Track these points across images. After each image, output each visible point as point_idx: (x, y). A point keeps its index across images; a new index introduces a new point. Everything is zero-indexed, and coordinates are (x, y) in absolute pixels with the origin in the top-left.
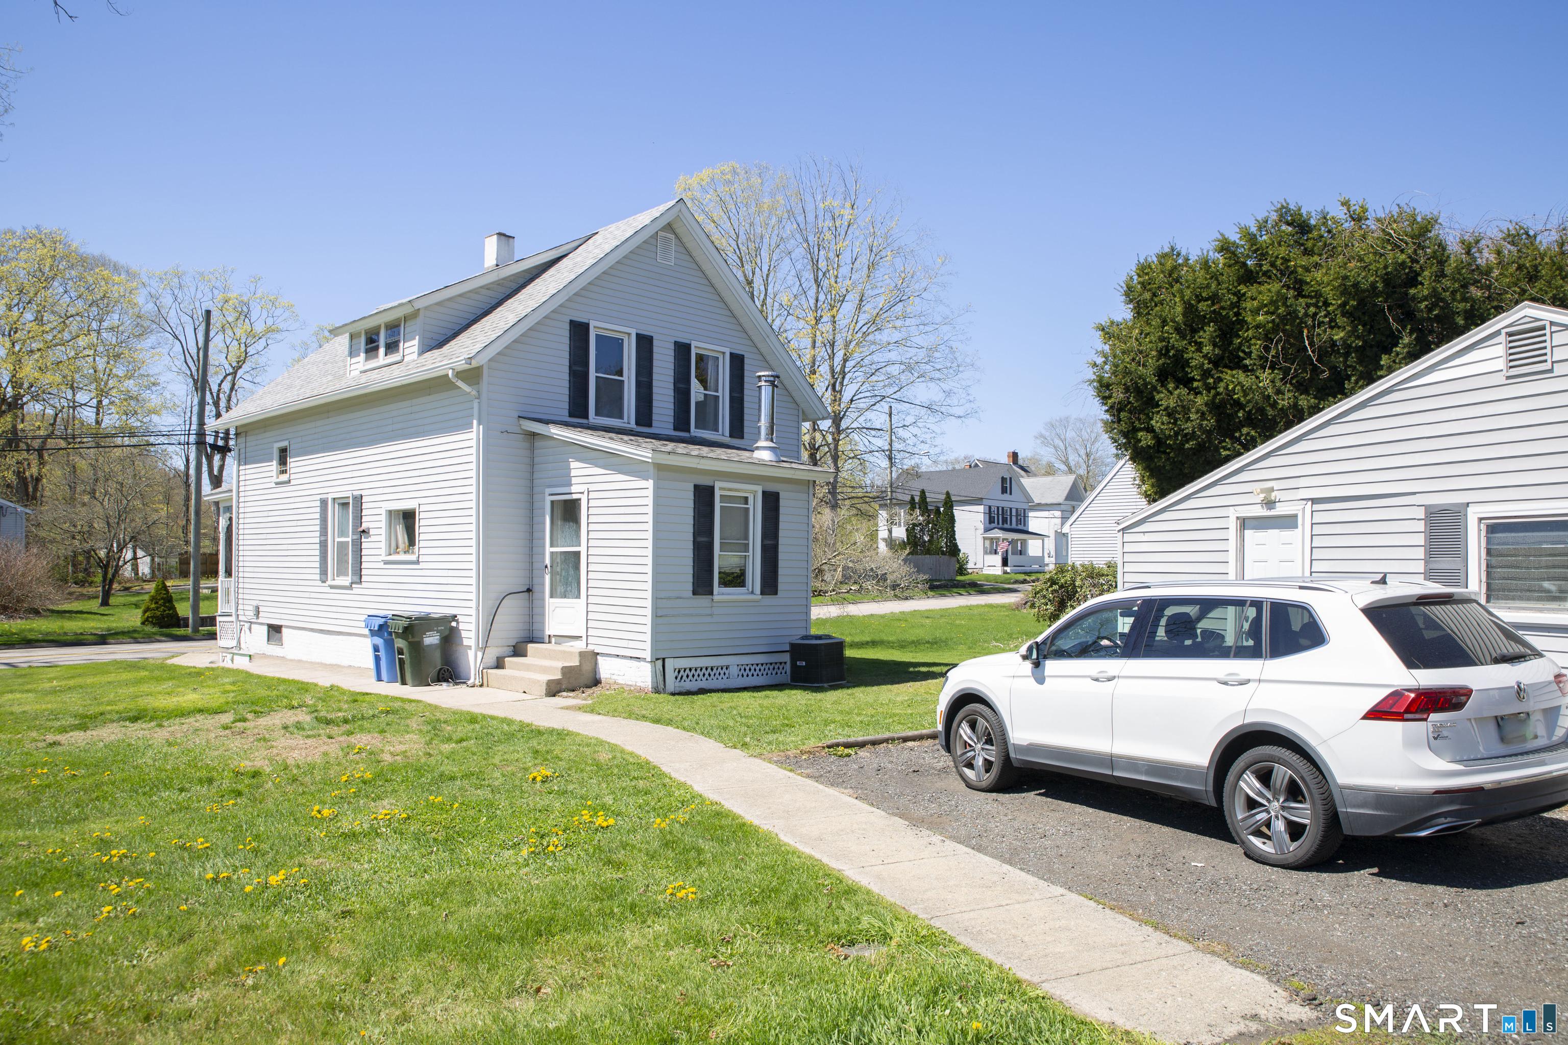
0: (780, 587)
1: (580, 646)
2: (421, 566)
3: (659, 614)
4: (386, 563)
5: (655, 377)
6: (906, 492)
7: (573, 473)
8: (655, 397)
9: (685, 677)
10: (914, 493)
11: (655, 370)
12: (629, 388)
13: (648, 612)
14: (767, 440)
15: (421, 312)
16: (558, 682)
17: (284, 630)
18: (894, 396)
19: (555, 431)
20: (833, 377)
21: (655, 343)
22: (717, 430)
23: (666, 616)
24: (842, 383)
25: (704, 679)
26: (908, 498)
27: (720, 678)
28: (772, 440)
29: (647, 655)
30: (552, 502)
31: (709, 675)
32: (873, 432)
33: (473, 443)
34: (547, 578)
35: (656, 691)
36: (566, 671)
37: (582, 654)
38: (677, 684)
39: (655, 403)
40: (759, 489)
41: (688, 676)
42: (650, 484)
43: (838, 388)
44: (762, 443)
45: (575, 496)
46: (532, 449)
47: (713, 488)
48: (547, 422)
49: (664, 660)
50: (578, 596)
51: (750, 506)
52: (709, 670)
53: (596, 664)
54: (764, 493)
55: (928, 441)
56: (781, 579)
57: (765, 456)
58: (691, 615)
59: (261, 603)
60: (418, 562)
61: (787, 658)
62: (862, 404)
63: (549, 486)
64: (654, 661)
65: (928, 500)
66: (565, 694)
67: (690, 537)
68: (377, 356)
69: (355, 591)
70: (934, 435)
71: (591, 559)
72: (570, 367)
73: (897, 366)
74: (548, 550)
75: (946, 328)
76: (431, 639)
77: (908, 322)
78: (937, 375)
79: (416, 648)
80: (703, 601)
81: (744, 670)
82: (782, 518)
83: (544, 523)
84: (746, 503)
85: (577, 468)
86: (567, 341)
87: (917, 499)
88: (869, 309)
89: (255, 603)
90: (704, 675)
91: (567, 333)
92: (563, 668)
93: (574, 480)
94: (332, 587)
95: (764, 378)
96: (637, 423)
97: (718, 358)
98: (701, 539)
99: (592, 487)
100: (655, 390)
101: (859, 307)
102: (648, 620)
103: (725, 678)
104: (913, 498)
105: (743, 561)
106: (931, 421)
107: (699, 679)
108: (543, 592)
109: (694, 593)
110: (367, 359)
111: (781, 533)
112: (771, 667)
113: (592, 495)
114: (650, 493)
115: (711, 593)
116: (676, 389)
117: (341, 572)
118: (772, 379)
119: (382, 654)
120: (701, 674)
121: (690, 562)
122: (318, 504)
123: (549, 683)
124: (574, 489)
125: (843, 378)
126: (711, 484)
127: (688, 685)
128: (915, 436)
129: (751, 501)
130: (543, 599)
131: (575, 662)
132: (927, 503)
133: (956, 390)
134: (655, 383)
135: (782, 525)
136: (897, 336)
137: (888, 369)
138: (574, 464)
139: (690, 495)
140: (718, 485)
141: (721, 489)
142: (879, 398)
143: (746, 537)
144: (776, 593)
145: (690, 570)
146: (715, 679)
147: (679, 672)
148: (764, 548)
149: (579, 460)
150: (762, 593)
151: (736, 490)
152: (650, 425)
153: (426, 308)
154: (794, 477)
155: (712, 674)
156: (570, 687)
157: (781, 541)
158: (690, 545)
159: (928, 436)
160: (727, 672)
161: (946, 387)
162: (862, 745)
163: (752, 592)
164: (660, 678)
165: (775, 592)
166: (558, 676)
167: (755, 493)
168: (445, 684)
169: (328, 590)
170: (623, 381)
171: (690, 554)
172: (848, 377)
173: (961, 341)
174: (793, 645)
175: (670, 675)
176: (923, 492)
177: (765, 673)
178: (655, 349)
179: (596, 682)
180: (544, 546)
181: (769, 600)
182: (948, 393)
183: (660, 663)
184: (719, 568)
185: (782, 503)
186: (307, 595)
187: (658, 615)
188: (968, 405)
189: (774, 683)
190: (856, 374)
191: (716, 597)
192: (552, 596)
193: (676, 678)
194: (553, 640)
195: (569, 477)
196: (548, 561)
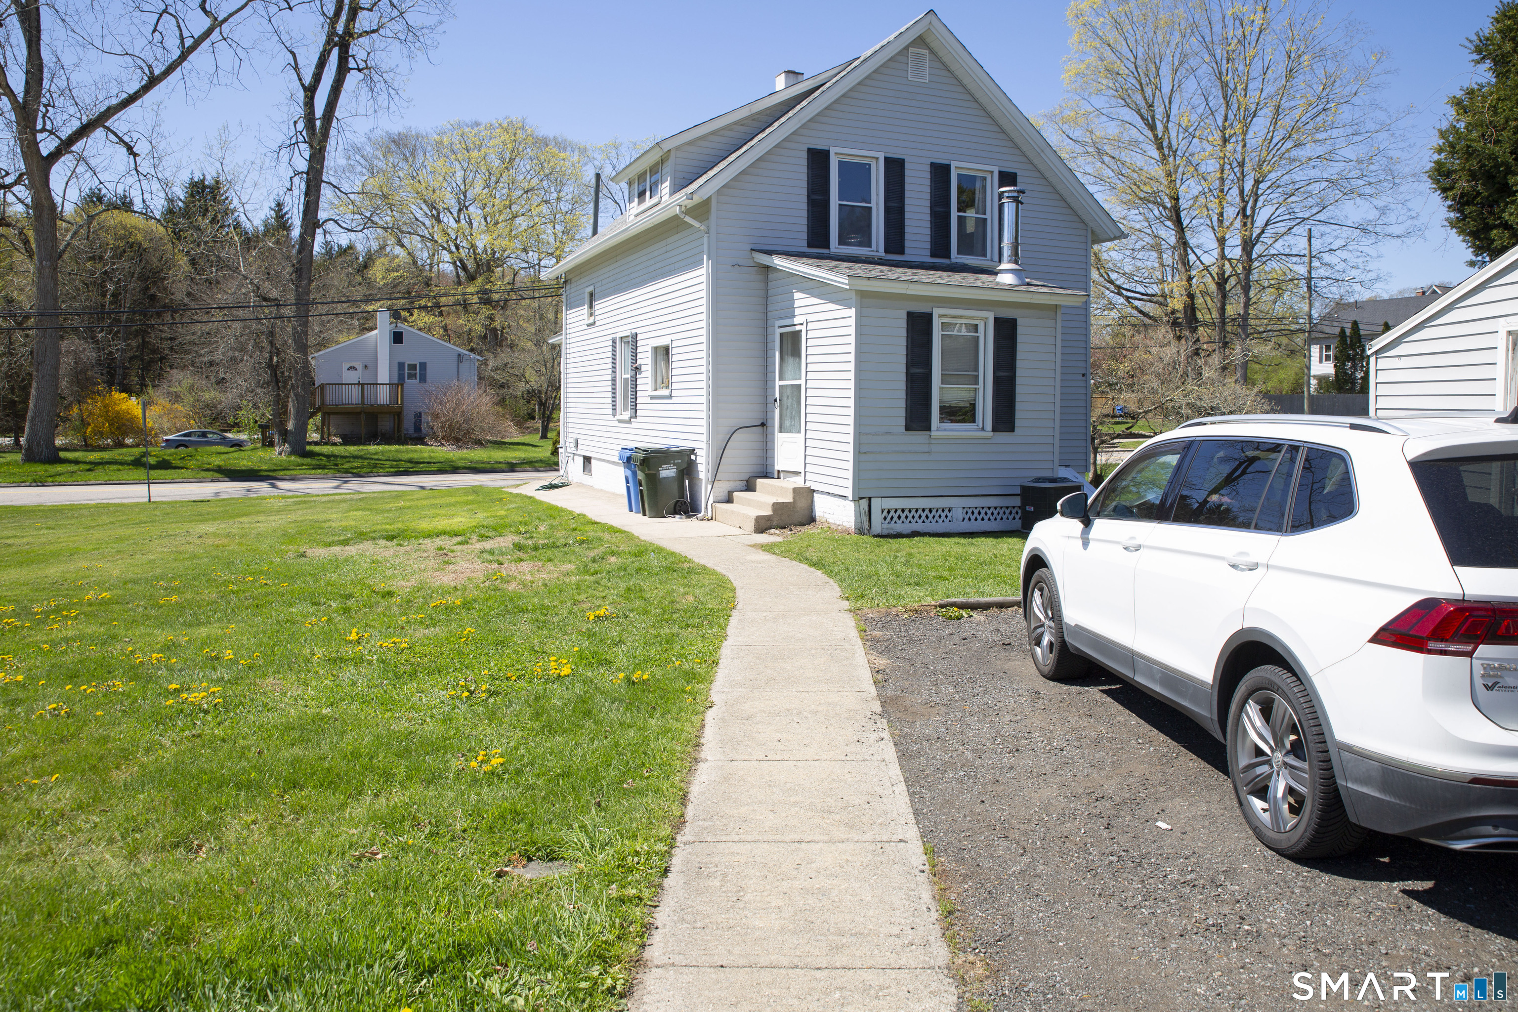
0: (1018, 423)
1: (798, 482)
2: (674, 400)
3: (863, 450)
4: (653, 397)
5: (907, 201)
6: (1335, 324)
7: (797, 304)
8: (907, 222)
9: (895, 518)
10: (1345, 325)
11: (907, 194)
12: (878, 215)
13: (850, 448)
14: (1009, 262)
15: (673, 154)
16: (768, 518)
17: (593, 461)
18: (1318, 217)
19: (779, 262)
20: (1243, 200)
21: (907, 166)
22: (985, 255)
23: (872, 452)
24: (1253, 209)
25: (920, 521)
26: (1337, 331)
27: (940, 521)
28: (1016, 262)
29: (849, 493)
30: (782, 335)
31: (927, 517)
32: (1294, 259)
33: (703, 279)
34: (777, 411)
35: (860, 532)
36: (777, 507)
37: (796, 491)
38: (886, 525)
39: (907, 230)
40: (991, 316)
41: (899, 517)
42: (852, 312)
43: (1249, 212)
44: (1004, 266)
45: (798, 328)
46: (766, 281)
47: (931, 315)
48: (770, 253)
49: (870, 499)
50: (799, 432)
51: (981, 334)
52: (927, 512)
53: (812, 501)
54: (996, 320)
55: (1361, 266)
56: (1018, 415)
57: (1007, 279)
58: (904, 452)
59: (579, 437)
60: (670, 397)
61: (1017, 501)
62: (1281, 228)
63: (780, 318)
64: (857, 499)
65: (1362, 333)
66: (773, 531)
67: (903, 368)
68: (644, 200)
69: (634, 425)
70: (1368, 258)
71: (810, 392)
72: (808, 196)
73: (1317, 185)
74: (778, 383)
75: (1383, 135)
76: (668, 472)
77: (1335, 133)
78: (1368, 190)
79: (653, 480)
80: (918, 437)
81: (971, 514)
82: (1019, 347)
83: (774, 357)
84: (976, 331)
85: (801, 299)
86: (805, 170)
87: (1348, 332)
88: (1286, 122)
89: (575, 436)
90: (920, 517)
91: (805, 162)
92: (774, 504)
93: (797, 312)
94: (620, 421)
95: (1006, 195)
96: (887, 251)
97: (985, 179)
98: (915, 370)
99: (810, 318)
100: (907, 215)
101: (1275, 121)
102: (850, 456)
103: (947, 521)
104: (1343, 331)
105: (972, 394)
106: (1365, 244)
107: (913, 521)
108: (774, 426)
109: (908, 428)
110: (639, 203)
111: (1019, 364)
112: (1007, 512)
113: (810, 326)
114: (852, 322)
115: (928, 428)
116: (933, 214)
117: (625, 409)
118: (1015, 194)
119: (631, 485)
120: (917, 516)
121: (902, 395)
122: (610, 343)
123: (758, 519)
124: (797, 320)
125: (1256, 201)
126: (928, 310)
127: (899, 527)
128: (1345, 261)
129: (981, 328)
130: (774, 434)
131: (788, 498)
132: (1360, 336)
133: (1392, 206)
134: (907, 208)
135: (1020, 355)
136: (1320, 150)
137: (1310, 188)
138: (797, 295)
139: (903, 323)
140: (936, 312)
141: (940, 316)
142: (1298, 221)
143: (976, 369)
144: (1013, 430)
145: (902, 404)
146: (934, 521)
147: (889, 512)
148: (997, 380)
149: (800, 291)
150: (994, 430)
151: (961, 317)
152: (902, 252)
153: (677, 148)
154: (1032, 301)
155: (930, 516)
156: (782, 524)
157: (1019, 372)
158: (903, 377)
159: (1360, 260)
160: (949, 515)
161: (1380, 203)
162: (985, 607)
163: (983, 429)
164: (865, 519)
165: (1010, 427)
166: (768, 512)
167: (985, 320)
168: (677, 516)
169: (617, 424)
170: (870, 208)
171: (902, 386)
172: (1261, 199)
173: (1402, 149)
174: (1024, 489)
175: (877, 517)
176: (1355, 324)
177: (999, 518)
178: (907, 173)
179: (811, 519)
180: (774, 380)
181: (1003, 437)
182: (1383, 211)
183: (864, 503)
184: (941, 402)
185: (1020, 330)
186: (604, 428)
187: (860, 451)
188: (1409, 222)
189: (1009, 529)
190: (1271, 196)
191: (934, 434)
192: (780, 431)
193: (885, 518)
194: (782, 475)
195: (793, 308)
196: (777, 395)
